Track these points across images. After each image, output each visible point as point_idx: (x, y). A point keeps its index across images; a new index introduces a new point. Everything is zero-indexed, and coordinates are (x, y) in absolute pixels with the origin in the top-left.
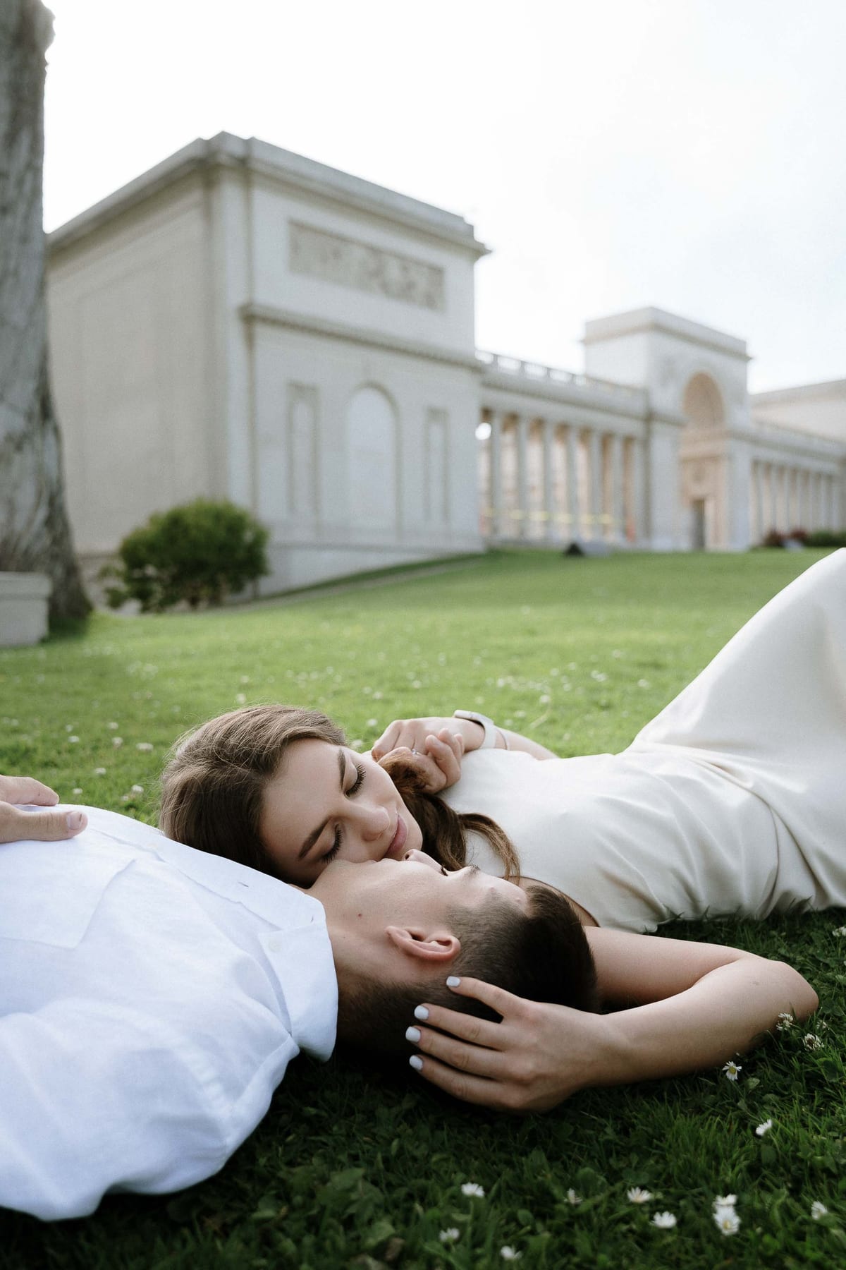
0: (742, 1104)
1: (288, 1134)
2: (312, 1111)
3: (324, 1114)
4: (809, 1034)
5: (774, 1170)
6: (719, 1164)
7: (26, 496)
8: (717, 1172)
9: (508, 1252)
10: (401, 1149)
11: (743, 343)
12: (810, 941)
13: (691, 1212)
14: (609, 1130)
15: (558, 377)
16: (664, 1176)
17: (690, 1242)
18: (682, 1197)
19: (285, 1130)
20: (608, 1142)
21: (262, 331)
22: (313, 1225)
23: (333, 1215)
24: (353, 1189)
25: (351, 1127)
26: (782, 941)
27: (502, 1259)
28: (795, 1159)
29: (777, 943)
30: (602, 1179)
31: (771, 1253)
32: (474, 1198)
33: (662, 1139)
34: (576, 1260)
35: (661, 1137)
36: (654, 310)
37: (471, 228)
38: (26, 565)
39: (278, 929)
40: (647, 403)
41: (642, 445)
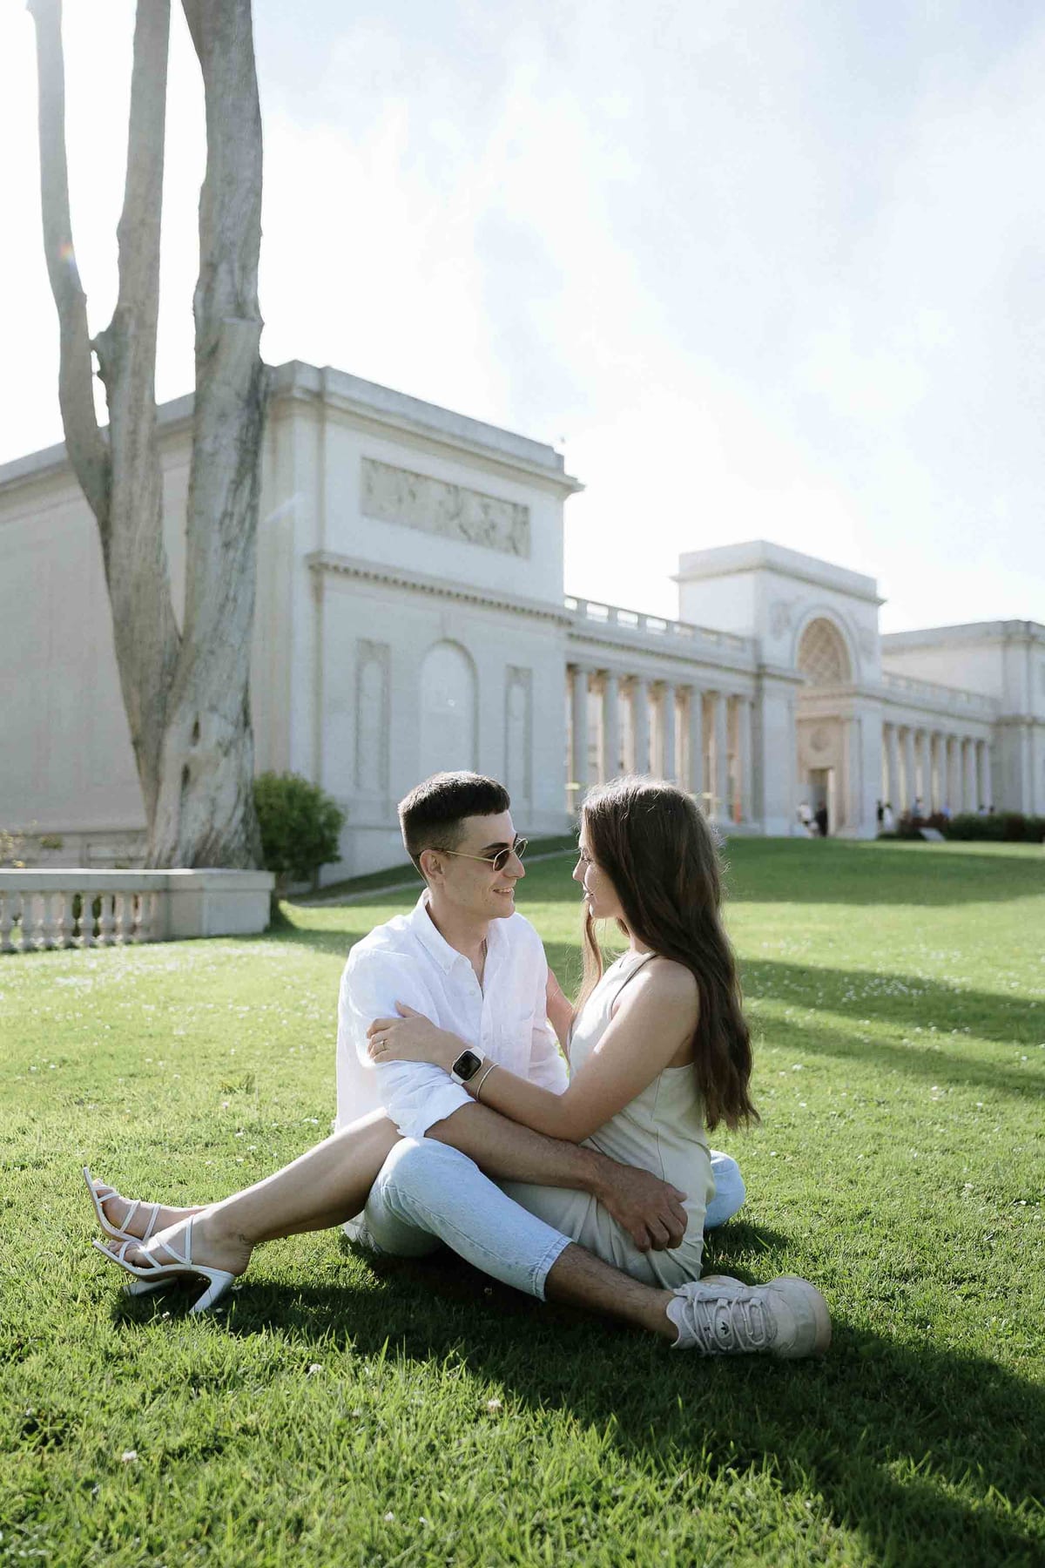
11: (871, 582)
15: (653, 625)
36: (765, 545)
37: (560, 458)
40: (758, 655)
41: (753, 705)
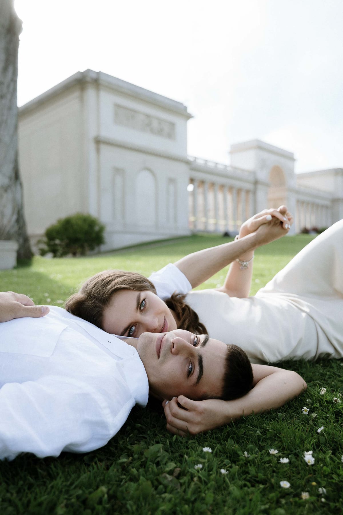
0: (311, 422)
1: (130, 434)
2: (140, 425)
3: (144, 427)
4: (335, 398)
5: (325, 445)
6: (303, 442)
7: (8, 211)
8: (304, 445)
9: (223, 471)
10: (177, 439)
11: (292, 154)
12: (332, 368)
13: (294, 459)
14: (258, 432)
15: (220, 167)
16: (282, 448)
17: (294, 469)
18: (290, 454)
19: (129, 432)
20: (258, 436)
21: (103, 147)
22: (143, 465)
23: (151, 461)
24: (158, 451)
25: (155, 432)
26: (321, 367)
27: (221, 473)
28: (333, 441)
29: (319, 368)
30: (257, 449)
31: (327, 473)
32: (208, 452)
33: (280, 434)
34: (250, 476)
35: (280, 433)
36: (258, 141)
37: (186, 108)
38: (8, 238)
39: (122, 359)
40: (255, 177)
41: (253, 193)
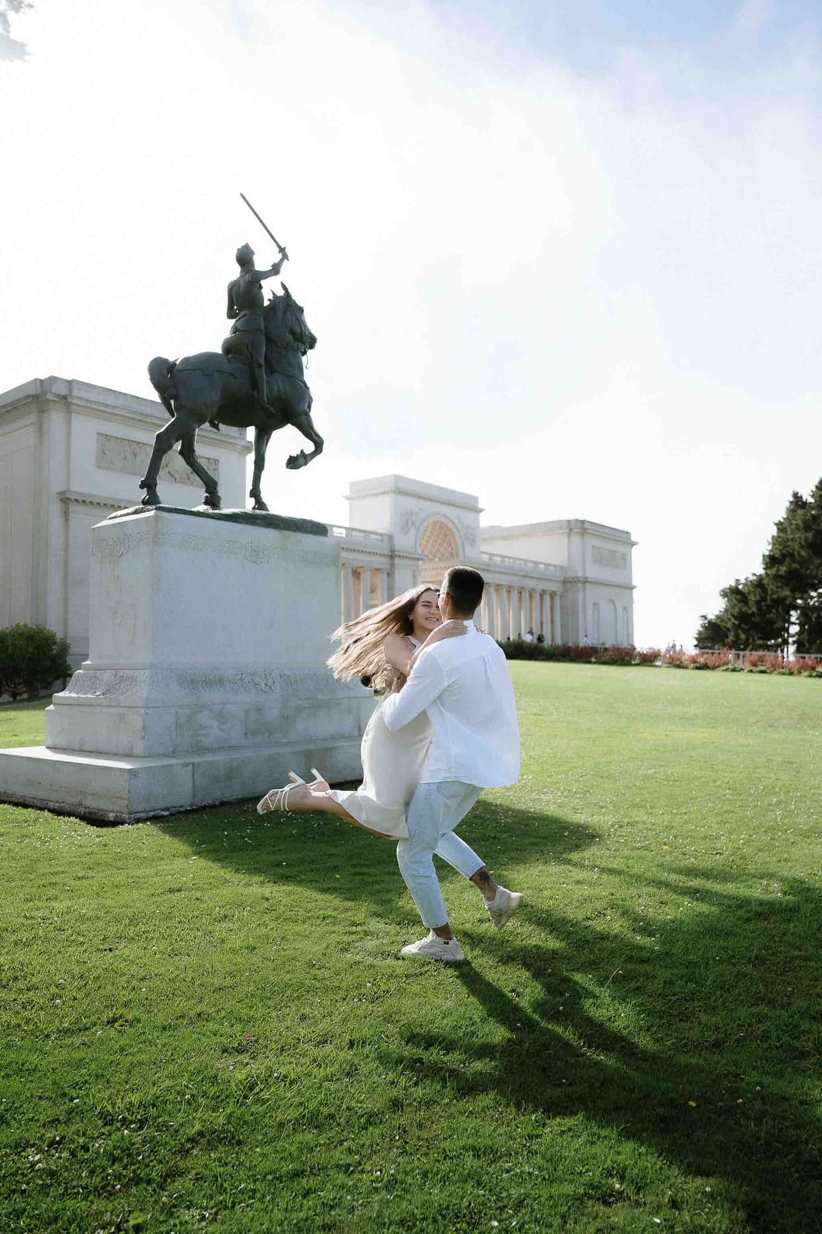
11: (475, 499)
21: (75, 509)
36: (397, 478)
40: (392, 545)
41: (388, 574)
